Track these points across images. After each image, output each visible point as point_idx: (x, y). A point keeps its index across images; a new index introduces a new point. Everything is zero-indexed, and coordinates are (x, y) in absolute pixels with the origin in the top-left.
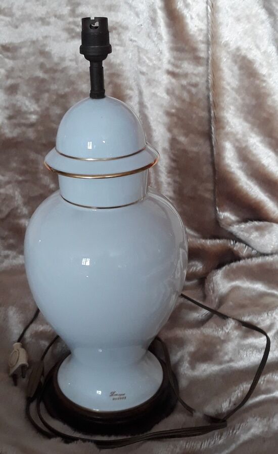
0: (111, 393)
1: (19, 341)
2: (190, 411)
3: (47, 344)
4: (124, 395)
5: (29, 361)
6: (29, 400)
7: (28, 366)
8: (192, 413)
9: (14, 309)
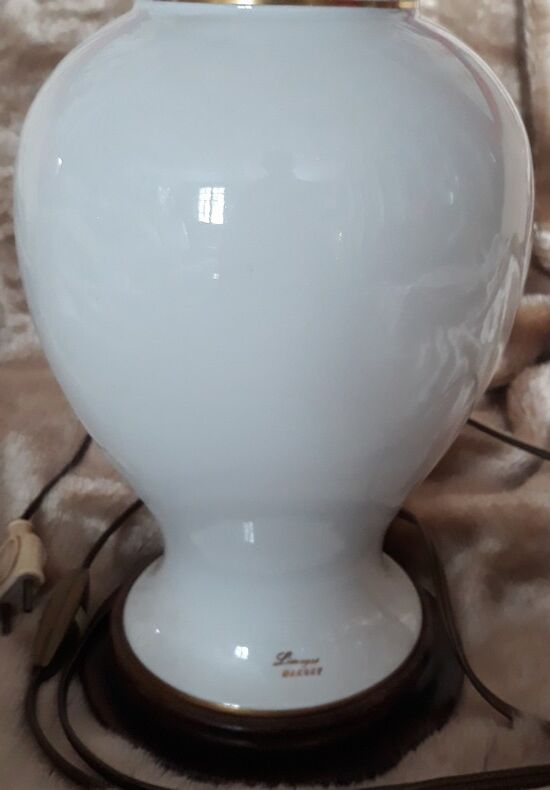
0: (278, 657)
1: (27, 516)
2: (506, 712)
3: (102, 526)
4: (316, 661)
5: (46, 568)
6: (39, 675)
7: (42, 579)
8: (510, 718)
9: (21, 439)
